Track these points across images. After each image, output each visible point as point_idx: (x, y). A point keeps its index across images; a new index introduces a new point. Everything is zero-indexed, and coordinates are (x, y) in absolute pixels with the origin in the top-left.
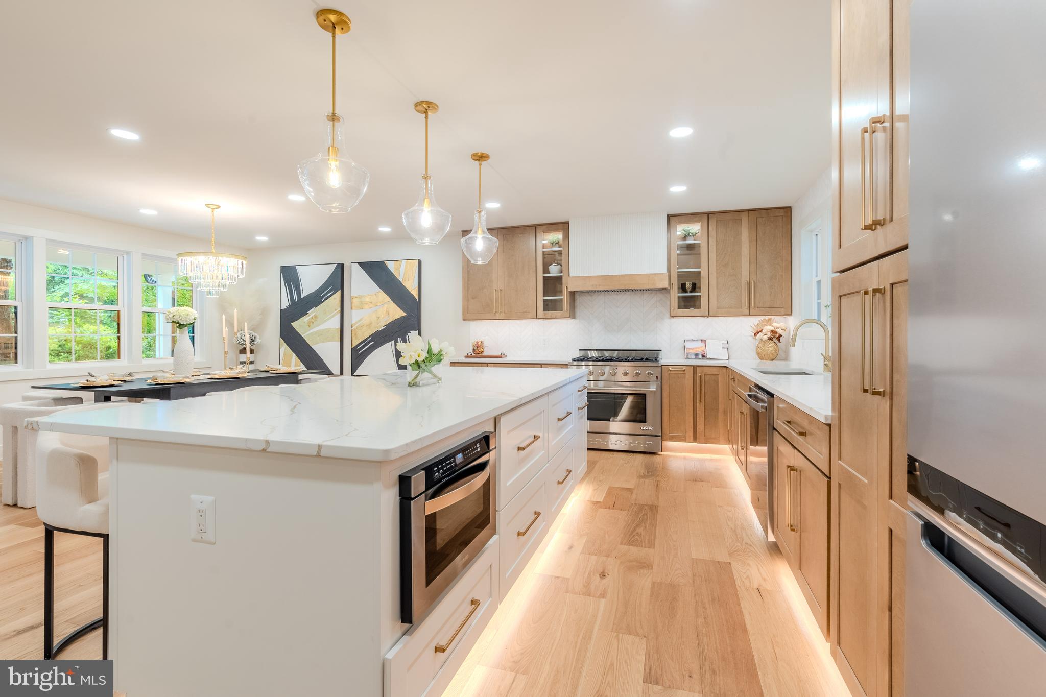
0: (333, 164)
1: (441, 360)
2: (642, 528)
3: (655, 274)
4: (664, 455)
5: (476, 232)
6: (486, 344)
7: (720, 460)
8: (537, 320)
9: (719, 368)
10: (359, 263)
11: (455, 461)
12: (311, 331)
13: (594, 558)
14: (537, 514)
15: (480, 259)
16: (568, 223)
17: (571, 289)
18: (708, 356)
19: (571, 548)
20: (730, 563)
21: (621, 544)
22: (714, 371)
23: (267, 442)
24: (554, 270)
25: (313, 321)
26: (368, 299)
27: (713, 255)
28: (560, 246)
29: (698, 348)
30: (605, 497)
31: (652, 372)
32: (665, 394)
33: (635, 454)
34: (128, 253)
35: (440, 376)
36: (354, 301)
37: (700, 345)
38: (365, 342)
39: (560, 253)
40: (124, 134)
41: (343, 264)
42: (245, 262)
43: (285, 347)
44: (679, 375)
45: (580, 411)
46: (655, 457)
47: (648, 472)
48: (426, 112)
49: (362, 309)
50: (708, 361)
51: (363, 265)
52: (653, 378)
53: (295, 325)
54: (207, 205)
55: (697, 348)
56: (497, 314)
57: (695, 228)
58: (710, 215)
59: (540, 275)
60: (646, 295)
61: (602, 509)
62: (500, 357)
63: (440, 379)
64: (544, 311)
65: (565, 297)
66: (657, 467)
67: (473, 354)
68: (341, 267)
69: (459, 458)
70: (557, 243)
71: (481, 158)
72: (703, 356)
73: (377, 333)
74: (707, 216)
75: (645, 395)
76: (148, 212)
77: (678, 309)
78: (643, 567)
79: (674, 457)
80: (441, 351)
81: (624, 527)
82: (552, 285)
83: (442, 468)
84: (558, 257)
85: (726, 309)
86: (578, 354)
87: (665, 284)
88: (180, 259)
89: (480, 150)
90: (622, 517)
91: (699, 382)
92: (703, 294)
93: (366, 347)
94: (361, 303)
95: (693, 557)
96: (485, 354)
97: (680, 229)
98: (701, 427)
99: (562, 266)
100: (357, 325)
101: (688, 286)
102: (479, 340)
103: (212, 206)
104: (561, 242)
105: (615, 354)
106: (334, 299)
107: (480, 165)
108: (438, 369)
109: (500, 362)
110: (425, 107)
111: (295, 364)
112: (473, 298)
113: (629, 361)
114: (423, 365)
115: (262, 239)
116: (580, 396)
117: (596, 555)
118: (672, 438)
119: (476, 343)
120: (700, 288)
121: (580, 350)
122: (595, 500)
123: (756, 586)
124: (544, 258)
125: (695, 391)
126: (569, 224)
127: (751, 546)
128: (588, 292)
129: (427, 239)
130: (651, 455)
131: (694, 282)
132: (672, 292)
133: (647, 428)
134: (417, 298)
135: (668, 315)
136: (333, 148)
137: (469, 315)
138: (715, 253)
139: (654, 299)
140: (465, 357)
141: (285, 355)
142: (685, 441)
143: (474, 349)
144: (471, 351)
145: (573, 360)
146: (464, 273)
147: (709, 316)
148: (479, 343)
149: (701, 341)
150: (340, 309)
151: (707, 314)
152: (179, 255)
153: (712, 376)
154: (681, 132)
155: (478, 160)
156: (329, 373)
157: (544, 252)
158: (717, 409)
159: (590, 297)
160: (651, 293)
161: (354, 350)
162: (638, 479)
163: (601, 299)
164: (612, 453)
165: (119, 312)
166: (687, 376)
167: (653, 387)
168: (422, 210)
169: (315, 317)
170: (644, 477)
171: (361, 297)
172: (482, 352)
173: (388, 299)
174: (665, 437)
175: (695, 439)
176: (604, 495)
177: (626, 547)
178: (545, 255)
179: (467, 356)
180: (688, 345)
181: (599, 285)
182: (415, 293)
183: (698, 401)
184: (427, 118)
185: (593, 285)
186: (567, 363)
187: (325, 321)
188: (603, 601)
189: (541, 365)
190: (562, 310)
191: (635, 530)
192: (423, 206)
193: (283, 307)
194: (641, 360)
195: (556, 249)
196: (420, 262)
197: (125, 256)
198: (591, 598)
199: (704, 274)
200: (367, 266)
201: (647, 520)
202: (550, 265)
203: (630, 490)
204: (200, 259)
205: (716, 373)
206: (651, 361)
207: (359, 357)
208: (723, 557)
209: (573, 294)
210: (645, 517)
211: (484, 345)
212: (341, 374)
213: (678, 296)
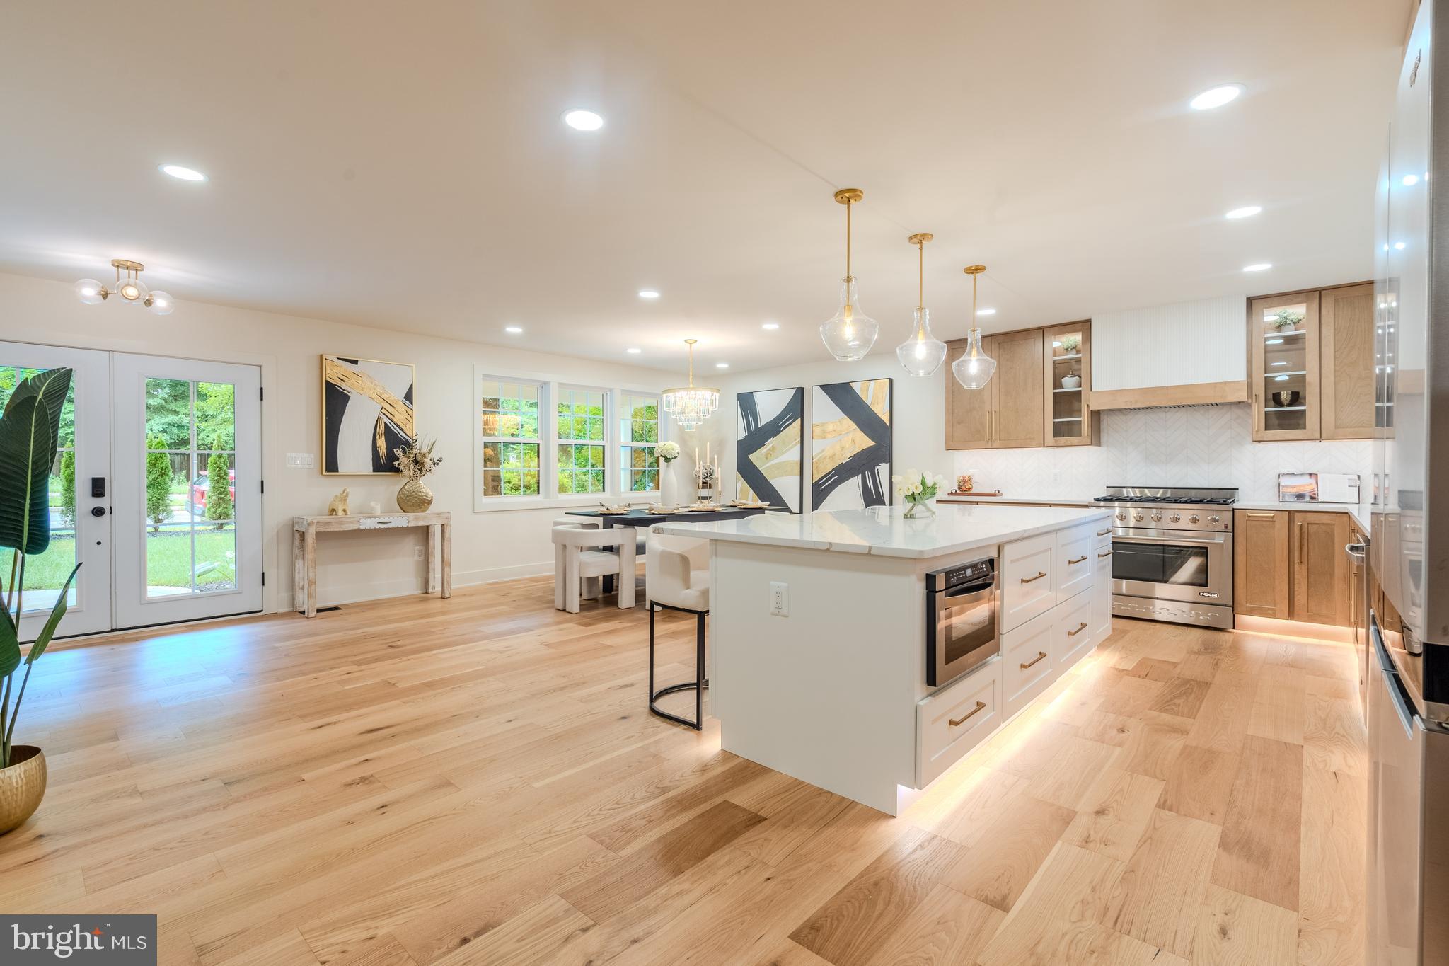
0: (848, 320)
1: (935, 493)
2: (1183, 700)
3: (1225, 383)
4: (1237, 633)
5: (970, 354)
6: (975, 479)
7: (1335, 647)
8: (1045, 448)
9: (1335, 514)
10: (822, 387)
11: (965, 573)
12: (769, 464)
13: (1112, 716)
14: (1042, 655)
15: (975, 384)
16: (1089, 321)
17: (1094, 407)
18: (1321, 498)
19: (1083, 704)
20: (1302, 746)
21: (1150, 709)
22: (1325, 519)
23: (830, 544)
24: (1069, 384)
25: (771, 452)
26: (830, 427)
27: (1328, 351)
28: (1078, 352)
29: (1304, 486)
30: (1135, 667)
31: (1217, 518)
32: (1240, 549)
33: (1189, 628)
34: (611, 390)
35: (934, 510)
36: (816, 429)
37: (1307, 480)
38: (828, 476)
39: (1078, 361)
40: (649, 294)
41: (803, 389)
42: (718, 395)
43: (742, 481)
44: (1264, 523)
45: (1101, 558)
46: (1221, 634)
47: (1205, 649)
48: (920, 243)
49: (825, 438)
50: (1320, 505)
51: (825, 388)
52: (1221, 527)
53: (753, 457)
54: (686, 341)
55: (1300, 486)
56: (990, 442)
57: (1298, 311)
58: (1323, 293)
59: (1050, 391)
60: (1213, 412)
61: (1130, 677)
62: (994, 495)
63: (934, 513)
64: (1054, 437)
65: (1084, 418)
66: (1222, 645)
67: (958, 492)
68: (800, 391)
69: (969, 572)
70: (1075, 348)
71: (975, 270)
72: (1312, 498)
73: (842, 466)
74: (1316, 295)
75: (1207, 548)
76: (634, 351)
77: (1266, 430)
78: (1174, 732)
79: (1254, 637)
80: (935, 484)
81: (1157, 696)
82: (1066, 403)
83: (956, 576)
84: (1075, 366)
85: (1352, 429)
86: (1104, 493)
87: (1243, 396)
88: (664, 396)
89: (974, 264)
90: (1156, 688)
91: (1299, 535)
92: (1310, 407)
93: (829, 482)
94: (824, 431)
95: (1248, 733)
96: (972, 492)
97: (1271, 316)
98: (1301, 598)
99: (1080, 377)
100: (819, 457)
101: (1285, 396)
102: (966, 474)
103: (690, 342)
104: (1080, 346)
105: (1160, 493)
106: (794, 427)
107: (975, 279)
108: (931, 503)
109: (993, 499)
110: (920, 239)
111: (752, 500)
112: (959, 423)
113: (1180, 502)
114: (917, 497)
115: (722, 366)
116: (1101, 541)
117: (1115, 713)
118: (1251, 612)
119: (962, 478)
120: (1305, 398)
121: (1107, 487)
122: (1120, 667)
123: (1333, 769)
124: (1055, 368)
125: (1292, 546)
126: (1091, 322)
127: (1344, 736)
128: (1120, 410)
129: (921, 371)
130: (1215, 632)
131: (1296, 390)
132: (1255, 406)
133: (1210, 595)
134: (888, 424)
135: (1250, 439)
136: (848, 306)
137: (953, 444)
138: (1333, 347)
139: (1227, 416)
140: (949, 494)
141: (741, 490)
142: (1274, 616)
143: (959, 485)
144: (956, 488)
145: (1097, 500)
146: (947, 392)
147: (1320, 439)
148: (967, 477)
149: (1308, 477)
150: (799, 439)
151: (1318, 437)
152: (665, 392)
153: (1322, 526)
154: (1244, 213)
155: (972, 273)
156: (788, 510)
157: (1054, 361)
158: (1332, 575)
159: (1123, 417)
160: (1222, 408)
161: (816, 486)
162: (1188, 655)
163: (1142, 418)
164: (1154, 624)
165: (604, 446)
166: (1277, 525)
167: (1219, 539)
168: (917, 344)
169: (774, 448)
170: (1199, 653)
171: (823, 425)
172: (970, 489)
173: (854, 426)
174: (1238, 609)
175: (1291, 614)
176: (1134, 664)
177: (1156, 713)
178: (1055, 364)
179: (951, 494)
180: (1285, 482)
181: (1136, 401)
182: (886, 419)
183: (1297, 560)
184: (921, 249)
185: (1126, 402)
186: (1087, 504)
187: (783, 453)
188: (1118, 750)
189: (1050, 505)
190: (1081, 436)
191: (1171, 700)
192: (917, 340)
193: (740, 439)
194: (1201, 501)
195: (1073, 355)
196: (891, 381)
197: (608, 393)
198: (1105, 745)
199: (1312, 378)
200: (828, 389)
201: (1191, 694)
202: (1064, 377)
203: (1175, 665)
204: (682, 393)
205: (1329, 522)
206: (1218, 503)
207: (820, 493)
208: (1293, 738)
209: (1097, 415)
210: (1190, 691)
211: (973, 480)
212: (801, 512)
213: (1266, 413)
